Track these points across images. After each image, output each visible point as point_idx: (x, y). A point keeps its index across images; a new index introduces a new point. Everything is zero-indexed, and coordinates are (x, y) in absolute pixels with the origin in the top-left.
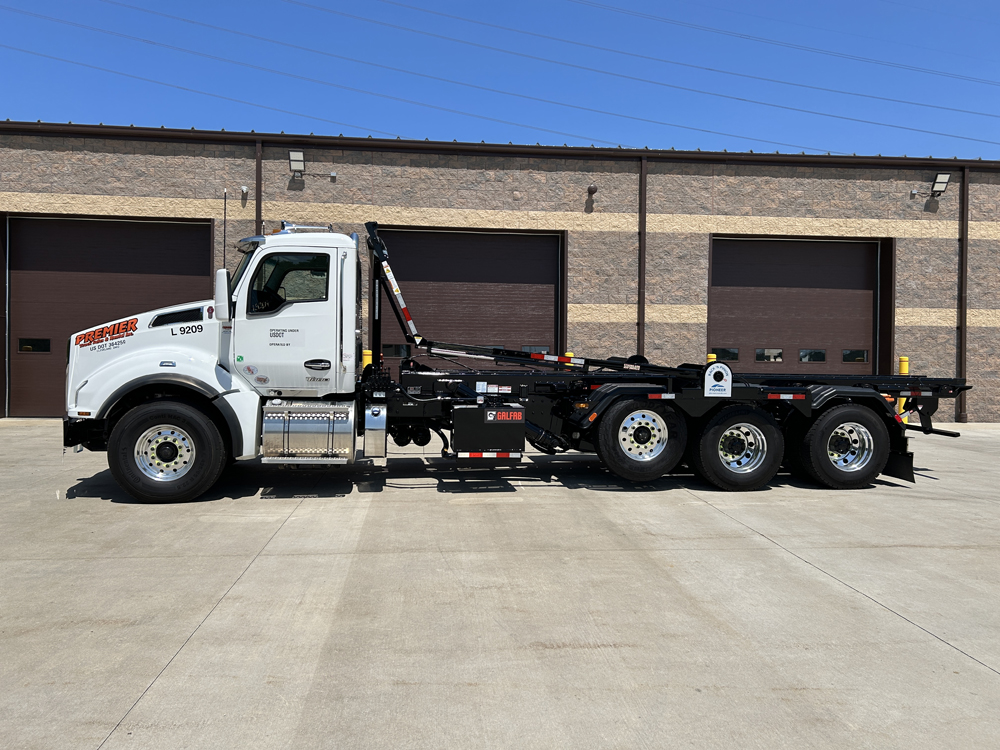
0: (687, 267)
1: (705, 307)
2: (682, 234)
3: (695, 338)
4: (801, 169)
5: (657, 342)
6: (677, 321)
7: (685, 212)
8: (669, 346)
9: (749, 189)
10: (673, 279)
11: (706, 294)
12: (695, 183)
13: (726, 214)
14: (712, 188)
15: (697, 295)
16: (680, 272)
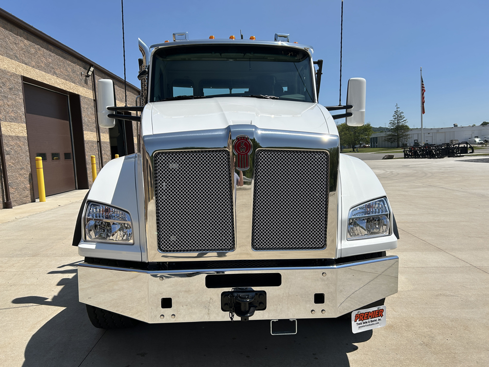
0: (14, 97)
1: (25, 125)
2: (9, 72)
3: (23, 147)
4: (50, 46)
5: (7, 149)
6: (14, 134)
7: (8, 57)
8: (13, 152)
9: (33, 51)
10: (9, 103)
11: (24, 117)
12: (11, 38)
13: (26, 64)
14: (18, 44)
15: (21, 117)
16: (11, 99)
